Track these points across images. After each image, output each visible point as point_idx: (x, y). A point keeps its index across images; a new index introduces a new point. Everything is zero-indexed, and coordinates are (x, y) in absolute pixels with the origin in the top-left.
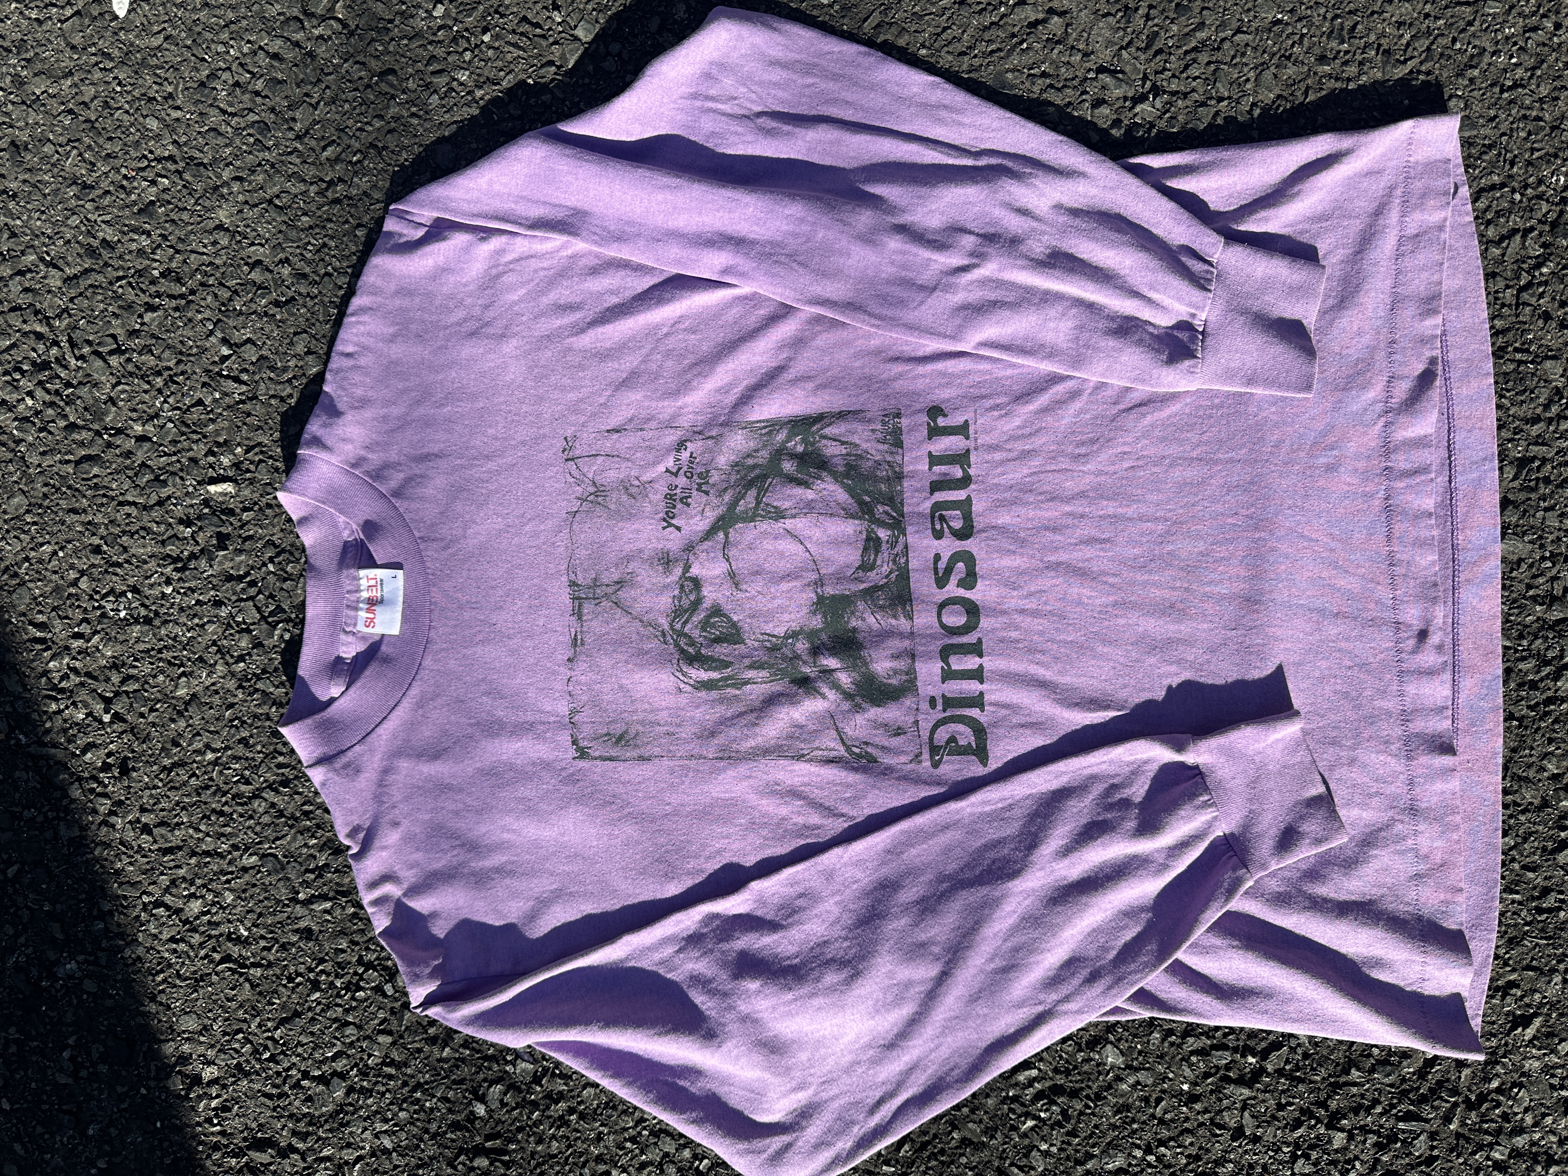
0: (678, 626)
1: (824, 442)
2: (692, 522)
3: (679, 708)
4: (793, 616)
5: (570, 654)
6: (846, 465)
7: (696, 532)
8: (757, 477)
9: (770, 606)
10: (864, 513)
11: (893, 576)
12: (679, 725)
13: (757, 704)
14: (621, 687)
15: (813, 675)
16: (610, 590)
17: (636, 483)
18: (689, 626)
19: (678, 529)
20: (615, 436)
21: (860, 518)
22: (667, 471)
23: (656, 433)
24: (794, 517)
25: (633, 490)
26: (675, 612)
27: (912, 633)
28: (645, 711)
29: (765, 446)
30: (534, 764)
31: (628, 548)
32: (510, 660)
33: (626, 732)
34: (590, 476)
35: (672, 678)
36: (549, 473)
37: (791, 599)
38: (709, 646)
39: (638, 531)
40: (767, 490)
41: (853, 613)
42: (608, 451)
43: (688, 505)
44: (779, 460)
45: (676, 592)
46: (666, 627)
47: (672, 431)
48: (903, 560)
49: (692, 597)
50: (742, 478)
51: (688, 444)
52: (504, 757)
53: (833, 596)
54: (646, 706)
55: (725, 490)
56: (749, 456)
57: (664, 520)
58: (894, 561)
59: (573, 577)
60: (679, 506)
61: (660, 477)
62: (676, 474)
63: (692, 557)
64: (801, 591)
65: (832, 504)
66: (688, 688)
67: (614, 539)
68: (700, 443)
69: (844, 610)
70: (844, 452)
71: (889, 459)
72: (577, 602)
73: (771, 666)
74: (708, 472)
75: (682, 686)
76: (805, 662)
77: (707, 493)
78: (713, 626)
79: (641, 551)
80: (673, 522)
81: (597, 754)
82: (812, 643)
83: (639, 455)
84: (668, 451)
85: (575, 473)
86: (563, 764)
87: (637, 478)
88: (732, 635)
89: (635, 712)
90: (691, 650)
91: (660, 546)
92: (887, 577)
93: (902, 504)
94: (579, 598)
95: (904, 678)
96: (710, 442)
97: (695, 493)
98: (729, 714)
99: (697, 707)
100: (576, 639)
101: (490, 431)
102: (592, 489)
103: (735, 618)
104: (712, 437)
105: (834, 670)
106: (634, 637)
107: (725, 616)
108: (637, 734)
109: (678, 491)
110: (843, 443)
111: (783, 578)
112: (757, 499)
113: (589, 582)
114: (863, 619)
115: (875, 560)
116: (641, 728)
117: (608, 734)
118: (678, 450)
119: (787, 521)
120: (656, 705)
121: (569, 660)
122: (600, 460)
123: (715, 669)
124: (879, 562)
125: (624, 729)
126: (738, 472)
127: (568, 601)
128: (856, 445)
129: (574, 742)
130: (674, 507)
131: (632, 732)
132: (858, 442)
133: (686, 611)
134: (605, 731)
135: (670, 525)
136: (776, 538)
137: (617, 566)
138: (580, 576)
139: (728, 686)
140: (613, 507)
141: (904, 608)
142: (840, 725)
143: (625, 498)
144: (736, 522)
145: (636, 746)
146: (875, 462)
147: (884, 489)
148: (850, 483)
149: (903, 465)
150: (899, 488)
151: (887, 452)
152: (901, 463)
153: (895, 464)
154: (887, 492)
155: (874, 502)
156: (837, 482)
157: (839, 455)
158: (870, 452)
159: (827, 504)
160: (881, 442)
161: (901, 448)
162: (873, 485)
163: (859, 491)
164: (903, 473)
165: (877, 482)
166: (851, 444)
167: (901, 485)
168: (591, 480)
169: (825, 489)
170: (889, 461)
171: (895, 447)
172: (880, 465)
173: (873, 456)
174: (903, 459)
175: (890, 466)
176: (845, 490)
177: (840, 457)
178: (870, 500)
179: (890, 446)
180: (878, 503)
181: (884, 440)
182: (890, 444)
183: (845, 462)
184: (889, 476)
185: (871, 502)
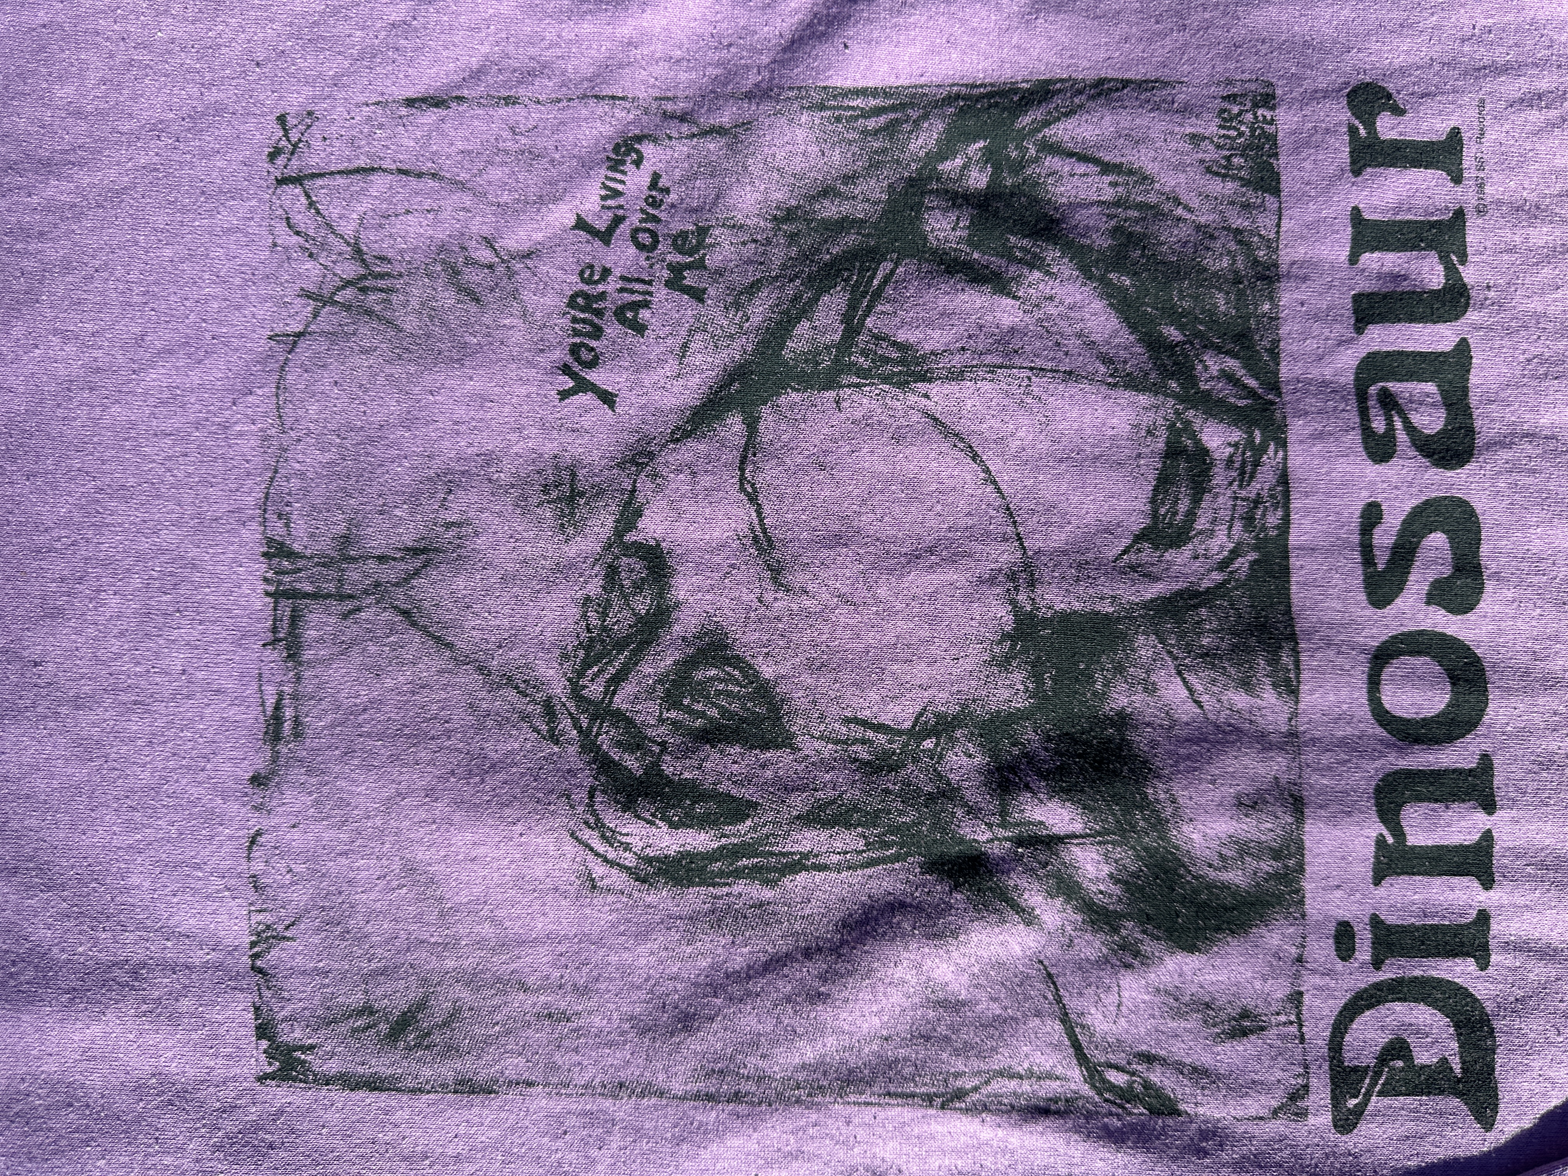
0: (595, 690)
1: (1052, 162)
2: (647, 379)
3: (583, 938)
5: (260, 762)
6: (1116, 231)
7: (658, 411)
8: (851, 256)
9: (871, 638)
10: (1166, 373)
11: (1242, 564)
12: (582, 991)
13: (825, 930)
14: (410, 869)
15: (996, 850)
16: (389, 573)
17: (485, 255)
18: (628, 689)
19: (608, 398)
20: (430, 117)
21: (1155, 389)
22: (581, 224)
23: (551, 114)
24: (957, 376)
25: (473, 277)
26: (588, 647)
27: (1293, 734)
28: (480, 943)
29: (874, 166)
30: (139, 1089)
31: (449, 449)
32: (80, 773)
33: (422, 1005)
34: (348, 229)
35: (570, 848)
36: (225, 218)
37: (933, 620)
38: (685, 753)
39: (483, 399)
40: (878, 294)
41: (1119, 669)
42: (406, 160)
43: (640, 328)
44: (918, 207)
45: (594, 588)
46: (559, 689)
47: (603, 108)
48: (1273, 519)
49: (642, 604)
50: (805, 257)
51: (647, 149)
52: (50, 1067)
53: (1065, 618)
54: (487, 930)
55: (753, 288)
56: (827, 192)
57: (566, 369)
58: (1249, 520)
59: (277, 529)
60: (612, 329)
61: (555, 244)
62: (605, 236)
63: (644, 486)
64: (968, 599)
65: (1073, 344)
66: (617, 879)
67: (408, 422)
68: (682, 149)
69: (1093, 657)
70: (1108, 194)
71: (1238, 222)
72: (286, 606)
73: (870, 818)
74: (703, 232)
75: (599, 870)
76: (973, 811)
77: (698, 295)
78: (701, 691)
79: (489, 459)
80: (592, 376)
81: (333, 1067)
82: (994, 754)
83: (496, 173)
84: (586, 166)
85: (302, 219)
86: (228, 1094)
87: (489, 242)
88: (758, 720)
89: (449, 946)
90: (631, 762)
91: (550, 448)
92: (1223, 565)
93: (1274, 353)
94: (293, 594)
95: (1267, 866)
96: (712, 145)
97: (660, 293)
98: (738, 961)
99: (643, 935)
100: (277, 719)
101: (64, 92)
102: (349, 270)
103: (768, 671)
104: (719, 131)
105: (1060, 839)
106: (460, 718)
107: (737, 661)
108: (454, 1015)
109: (611, 286)
110: (1106, 168)
111: (914, 557)
112: (847, 318)
113: (325, 546)
114: (1151, 689)
115: (1191, 515)
116: (465, 995)
117: (367, 1010)
118: (615, 165)
119: (935, 389)
120: (515, 928)
121: (257, 780)
122: (379, 183)
123: (703, 822)
124: (1201, 523)
125: (415, 995)
126: (792, 237)
127: (260, 603)
128: (1145, 179)
129: (264, 1030)
130: (597, 332)
131: (441, 1007)
132: (1151, 168)
133: (621, 645)
134: (357, 999)
135: (583, 386)
136: (898, 438)
137: (414, 499)
138: (300, 528)
139: (738, 874)
140: (410, 323)
141: (1274, 661)
142: (1073, 1003)
143: (447, 298)
144: (781, 387)
145: (451, 1050)
146: (1198, 228)
147: (1223, 308)
148: (1128, 282)
149: (1277, 241)
150: (1267, 307)
151: (1232, 203)
152: (1272, 236)
153: (1256, 239)
154: (1232, 317)
155: (1192, 344)
156: (1089, 279)
157: (1092, 204)
158: (1184, 198)
159: (1058, 344)
160: (1217, 174)
161: (1272, 194)
162: (1190, 296)
163: (1149, 309)
164: (1276, 265)
165: (1201, 286)
166: (1131, 172)
167: (1271, 299)
168: (348, 244)
169: (1051, 298)
170: (1237, 229)
171: (1255, 190)
172: (1212, 237)
173: (1190, 210)
174: (1278, 225)
175: (1240, 242)
176: (1111, 305)
177: (1095, 210)
178: (1180, 338)
179: (1242, 186)
180: (1205, 347)
181: (1225, 167)
182: (1241, 179)
183: (1113, 223)
184: (1236, 272)
185: (1185, 343)
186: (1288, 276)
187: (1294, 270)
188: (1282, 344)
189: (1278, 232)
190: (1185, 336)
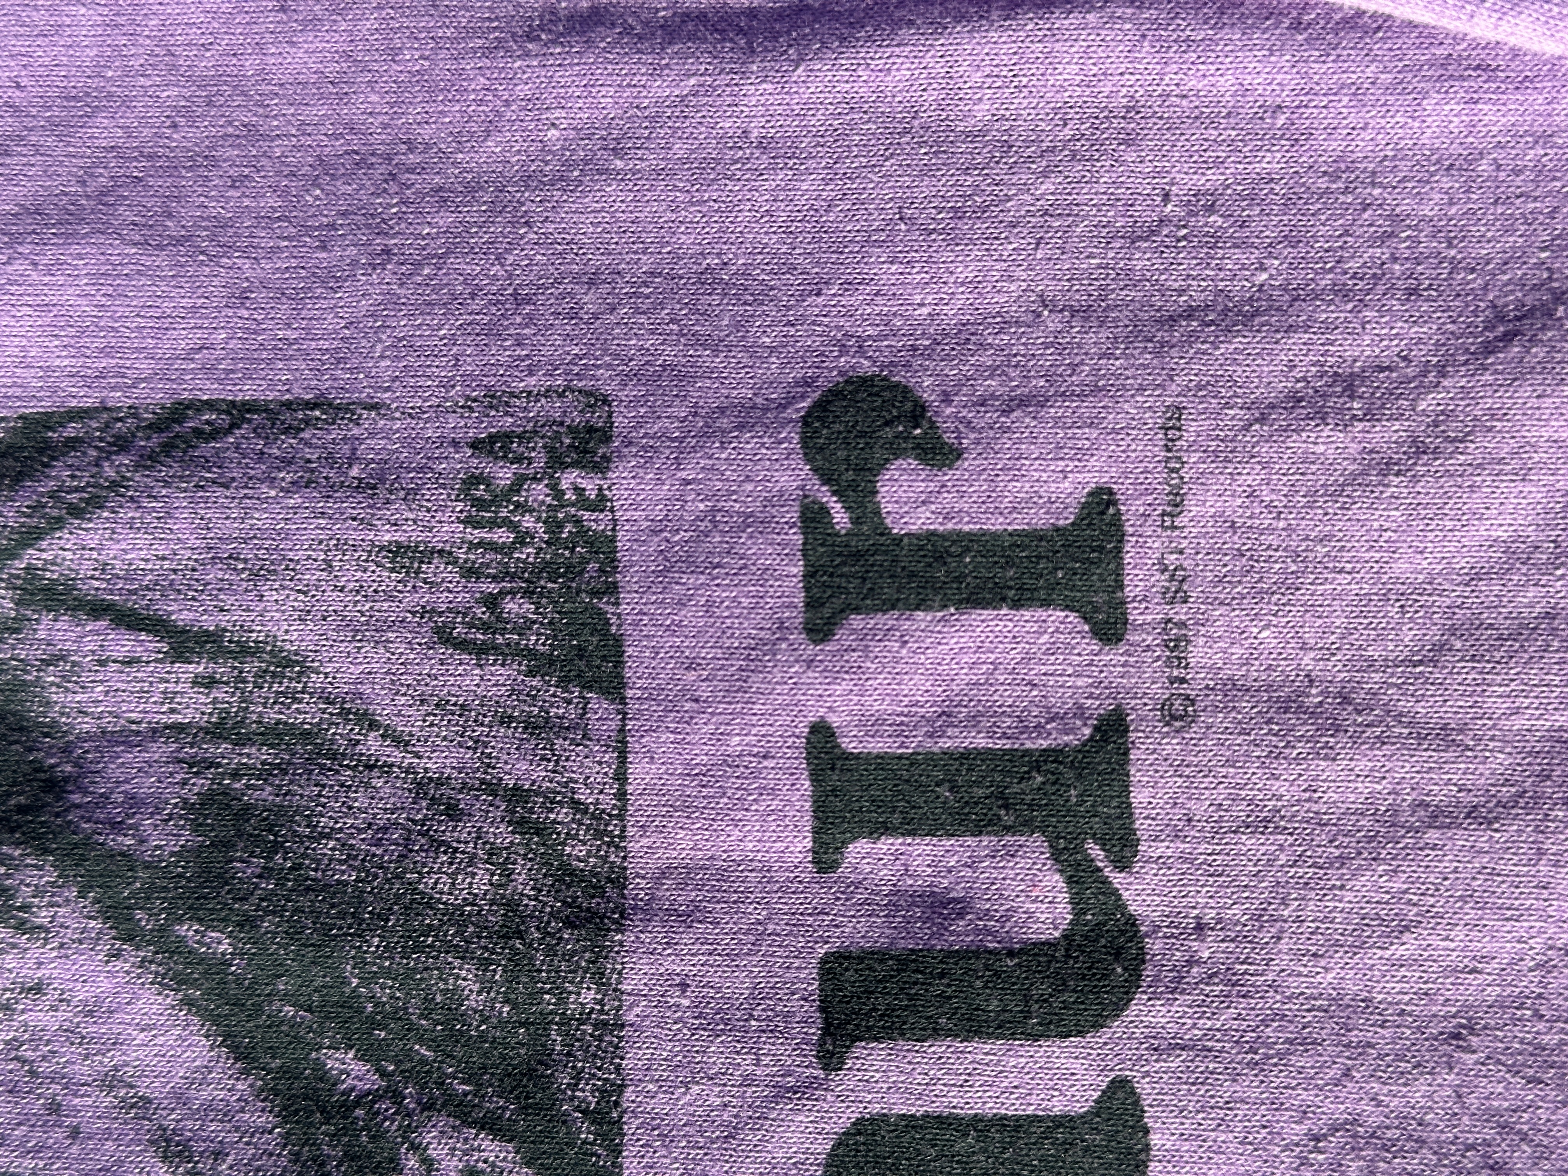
70: (194, 707)
71: (520, 769)
93: (608, 1123)
110: (184, 643)
128: (283, 663)
146: (420, 787)
147: (475, 1001)
148: (225, 947)
149: (621, 817)
150: (589, 996)
151: (506, 720)
152: (608, 802)
153: (563, 814)
154: (502, 1023)
158: (383, 713)
159: (54, 1108)
160: (462, 645)
161: (605, 692)
162: (387, 973)
163: (288, 1009)
164: (619, 880)
166: (244, 651)
167: (599, 978)
170: (516, 788)
171: (564, 682)
172: (453, 812)
173: (399, 741)
174: (621, 777)
175: (521, 825)
177: (159, 750)
178: (372, 1081)
179: (531, 673)
181: (485, 627)
182: (530, 653)
183: (201, 784)
186: (648, 911)
187: (667, 891)
188: (629, 1094)
189: (621, 795)
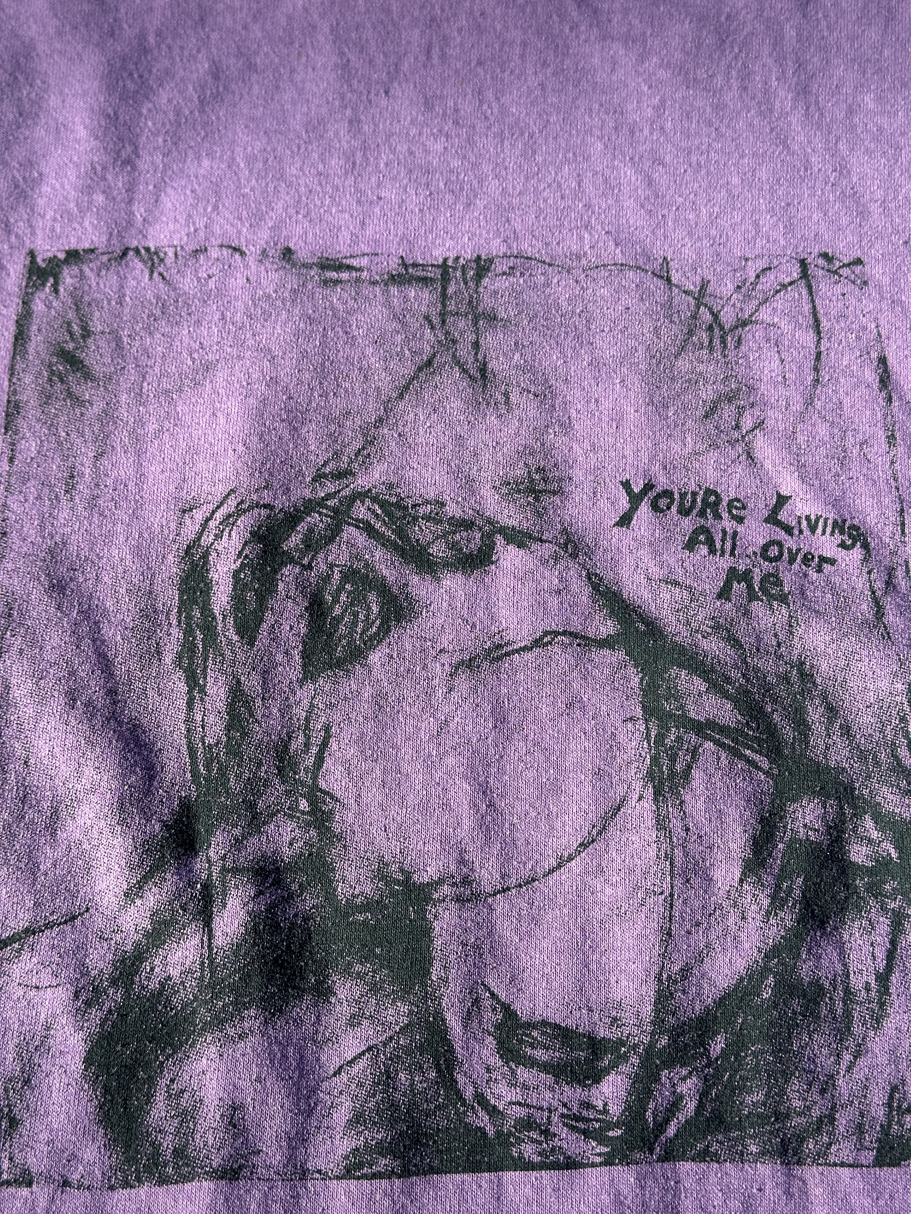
2: (644, 554)
3: (139, 505)
4: (375, 814)
5: (303, 254)
6: (817, 986)
7: (615, 563)
15: (199, 865)
16: (464, 351)
17: (747, 422)
19: (625, 520)
21: (658, 1021)
22: (782, 500)
23: (882, 473)
24: (661, 824)
25: (727, 412)
27: (304, 1174)
28: (140, 422)
29: (863, 756)
30: (29, 164)
31: (574, 395)
32: (297, 123)
33: (88, 375)
34: (764, 314)
35: (221, 490)
37: (424, 808)
38: (302, 586)
40: (735, 753)
41: (374, 988)
42: (830, 359)
43: (691, 545)
44: (823, 794)
45: (452, 510)
46: (362, 482)
47: (893, 517)
48: (529, 1151)
49: (438, 550)
51: (857, 553)
53: (426, 932)
54: (152, 427)
57: (649, 487)
58: (527, 1124)
59: (501, 266)
61: (764, 479)
62: (772, 519)
63: (547, 550)
64: (444, 840)
68: (860, 583)
70: (857, 982)
72: (437, 274)
73: (233, 751)
74: (783, 599)
75: (199, 515)
76: (238, 843)
77: (724, 594)
78: (357, 598)
79: (567, 427)
80: (644, 508)
82: (293, 867)
84: (836, 503)
86: (21, 227)
88: (329, 648)
91: (578, 474)
93: (704, 1156)
94: (445, 278)
96: (865, 608)
97: (725, 563)
99: (138, 552)
100: (340, 267)
103: (375, 658)
104: (880, 613)
106: (338, 405)
107: (385, 630)
108: (78, 401)
110: (883, 978)
111: (484, 789)
113: (487, 302)
114: (354, 1021)
115: (531, 1063)
117: (87, 333)
118: (839, 526)
120: (152, 449)
121: (287, 253)
122: (808, 338)
123: (238, 600)
124: (523, 1074)
125: (98, 369)
127: (438, 255)
128: (878, 1020)
129: (73, 256)
130: (684, 512)
131: (86, 391)
132: (890, 1024)
133: (401, 533)
134: (97, 326)
135: (635, 500)
136: (598, 773)
137: (528, 368)
138: (502, 284)
139: (189, 632)
140: (683, 364)
141: (381, 1149)
142: (45, 939)
143: (707, 393)
144: (643, 668)
145: (47, 399)
146: (831, 1077)
147: (748, 1100)
148: (765, 996)
149: (826, 1164)
150: (754, 1149)
151: (862, 1115)
152: (832, 1159)
153: (826, 1139)
154: (740, 1110)
155: (708, 1065)
156: (766, 956)
157: (845, 965)
158: (862, 1062)
159: (698, 924)
160: (891, 1097)
161: (876, 1158)
162: (758, 1063)
163: (740, 1021)
164: (800, 1163)
165: (769, 1076)
166: (882, 1005)
167: (763, 1153)
168: (751, 316)
169: (743, 918)
170: (835, 1119)
171: (879, 1140)
172: (823, 1091)
173: (849, 1069)
174: (843, 1165)
175: (820, 1120)
176: (742, 979)
177: (839, 968)
178: (713, 1054)
179: (882, 1126)
180: (706, 1080)
181: (899, 1107)
182: (890, 1126)
183: (827, 985)
184: (787, 1116)
185: (708, 1057)
186: (789, 1175)
188: (716, 1165)
190: (717, 1059)
